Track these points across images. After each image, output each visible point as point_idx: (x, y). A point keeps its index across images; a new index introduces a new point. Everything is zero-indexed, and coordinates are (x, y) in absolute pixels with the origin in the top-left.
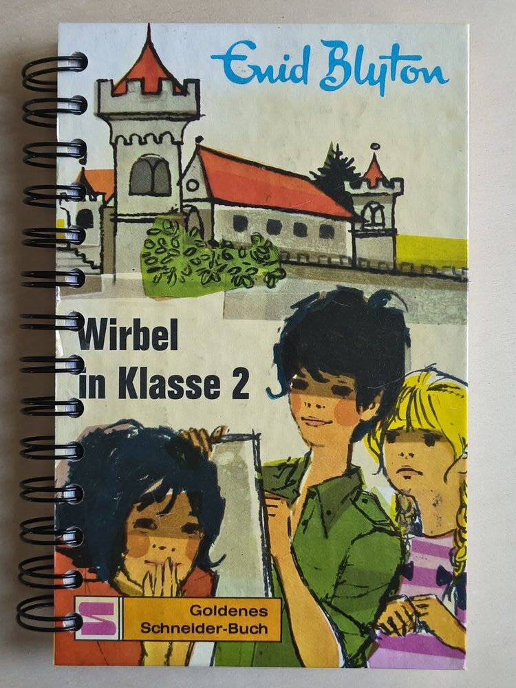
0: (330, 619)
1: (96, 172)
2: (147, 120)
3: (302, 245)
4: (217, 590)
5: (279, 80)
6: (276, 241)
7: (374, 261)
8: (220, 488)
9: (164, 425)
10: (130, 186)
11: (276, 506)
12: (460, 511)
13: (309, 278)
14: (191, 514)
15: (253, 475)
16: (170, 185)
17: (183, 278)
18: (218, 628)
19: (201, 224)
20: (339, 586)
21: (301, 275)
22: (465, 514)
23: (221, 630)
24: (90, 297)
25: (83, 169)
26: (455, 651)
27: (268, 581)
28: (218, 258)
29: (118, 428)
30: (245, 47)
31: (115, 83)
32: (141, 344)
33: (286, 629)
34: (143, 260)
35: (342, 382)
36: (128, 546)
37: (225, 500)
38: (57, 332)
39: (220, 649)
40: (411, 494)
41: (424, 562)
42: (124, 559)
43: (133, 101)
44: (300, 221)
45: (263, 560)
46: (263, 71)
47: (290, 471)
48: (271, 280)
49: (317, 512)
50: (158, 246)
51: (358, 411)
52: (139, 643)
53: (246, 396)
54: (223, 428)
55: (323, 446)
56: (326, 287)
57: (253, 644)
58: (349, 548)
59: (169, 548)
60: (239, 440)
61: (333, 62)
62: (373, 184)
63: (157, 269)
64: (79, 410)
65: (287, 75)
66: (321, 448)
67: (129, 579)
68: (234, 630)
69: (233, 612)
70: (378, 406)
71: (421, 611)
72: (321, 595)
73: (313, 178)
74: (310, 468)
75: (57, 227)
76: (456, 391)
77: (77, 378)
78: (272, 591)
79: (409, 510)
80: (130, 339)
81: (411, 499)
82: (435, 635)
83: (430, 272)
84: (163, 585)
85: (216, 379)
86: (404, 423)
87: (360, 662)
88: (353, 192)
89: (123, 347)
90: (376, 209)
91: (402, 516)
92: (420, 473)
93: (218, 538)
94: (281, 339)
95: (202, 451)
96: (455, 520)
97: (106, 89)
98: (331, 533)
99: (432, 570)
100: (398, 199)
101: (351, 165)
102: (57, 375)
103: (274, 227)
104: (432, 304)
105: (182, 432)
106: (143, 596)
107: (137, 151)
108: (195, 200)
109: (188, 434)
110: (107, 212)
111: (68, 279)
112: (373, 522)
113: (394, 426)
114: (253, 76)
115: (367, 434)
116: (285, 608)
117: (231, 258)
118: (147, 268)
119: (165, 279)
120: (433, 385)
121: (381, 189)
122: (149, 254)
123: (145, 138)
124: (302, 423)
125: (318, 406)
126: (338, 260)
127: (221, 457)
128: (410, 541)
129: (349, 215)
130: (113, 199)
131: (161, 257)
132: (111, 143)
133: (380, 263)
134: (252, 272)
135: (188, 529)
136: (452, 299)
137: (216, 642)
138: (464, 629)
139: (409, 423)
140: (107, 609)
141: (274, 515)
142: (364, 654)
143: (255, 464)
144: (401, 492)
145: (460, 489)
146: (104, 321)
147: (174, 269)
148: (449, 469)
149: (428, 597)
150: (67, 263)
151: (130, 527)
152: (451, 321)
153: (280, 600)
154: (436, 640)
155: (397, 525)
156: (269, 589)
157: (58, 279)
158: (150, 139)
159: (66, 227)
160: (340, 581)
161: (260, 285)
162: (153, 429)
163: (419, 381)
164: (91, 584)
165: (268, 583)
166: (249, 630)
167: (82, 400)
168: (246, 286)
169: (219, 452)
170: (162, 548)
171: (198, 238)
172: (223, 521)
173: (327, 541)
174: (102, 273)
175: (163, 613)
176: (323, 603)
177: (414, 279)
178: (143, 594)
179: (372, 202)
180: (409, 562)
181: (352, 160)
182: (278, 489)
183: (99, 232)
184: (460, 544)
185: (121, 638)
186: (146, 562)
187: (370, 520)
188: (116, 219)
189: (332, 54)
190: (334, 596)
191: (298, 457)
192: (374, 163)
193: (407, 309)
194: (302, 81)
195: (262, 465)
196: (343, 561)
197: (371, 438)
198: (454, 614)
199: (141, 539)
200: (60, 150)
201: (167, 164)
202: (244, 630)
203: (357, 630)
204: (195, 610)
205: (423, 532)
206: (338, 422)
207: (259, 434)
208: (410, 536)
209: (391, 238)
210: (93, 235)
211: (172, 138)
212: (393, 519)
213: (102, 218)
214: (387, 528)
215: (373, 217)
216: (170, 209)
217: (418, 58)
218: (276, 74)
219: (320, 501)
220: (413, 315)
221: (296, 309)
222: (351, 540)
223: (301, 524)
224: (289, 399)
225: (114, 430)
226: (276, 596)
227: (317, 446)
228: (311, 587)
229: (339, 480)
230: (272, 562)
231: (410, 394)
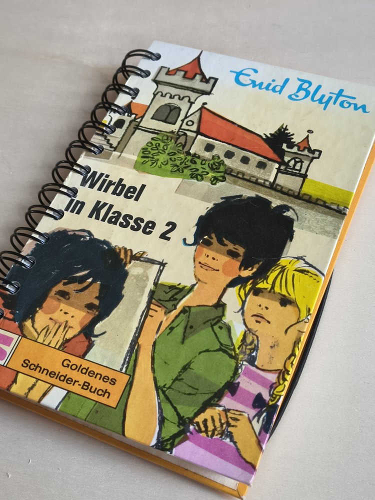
0: (159, 404)
1: (138, 105)
2: (179, 88)
3: (243, 168)
4: (88, 354)
5: (265, 89)
6: (227, 162)
7: (286, 188)
8: (124, 287)
10: (154, 115)
11: (156, 311)
12: (289, 358)
13: (240, 186)
14: (96, 298)
15: (150, 286)
16: (177, 120)
17: (161, 165)
18: (75, 381)
19: (186, 142)
20: (177, 382)
21: (235, 183)
22: (293, 361)
23: (77, 383)
24: (101, 161)
25: (132, 101)
26: (248, 465)
27: (127, 360)
28: (187, 161)
29: (77, 233)
30: (252, 71)
31: (170, 69)
32: (118, 192)
33: (124, 400)
34: (142, 151)
35: (236, 249)
36: (44, 305)
37: (124, 296)
38: (72, 171)
39: (69, 397)
40: (257, 334)
41: (249, 386)
42: (37, 312)
43: (177, 79)
44: (247, 155)
45: (131, 344)
46: (257, 83)
47: (177, 292)
48: (214, 181)
49: (183, 324)
50: (154, 146)
51: (240, 269)
52: (16, 372)
53: (168, 239)
54: (144, 253)
55: (206, 283)
56: (248, 193)
57: (95, 402)
58: (196, 357)
59: (71, 314)
60: (151, 263)
61: (300, 88)
62: (301, 149)
63: (148, 157)
64: (60, 216)
65: (270, 88)
66: (204, 284)
67: (33, 326)
68: (86, 388)
69: (92, 374)
70: (255, 270)
71: (232, 422)
72: (161, 384)
73: (264, 137)
74: (191, 294)
75: (102, 123)
76: (315, 277)
77: (69, 199)
78: (127, 368)
79: (251, 344)
80: (112, 188)
81: (255, 337)
82: (236, 446)
83: (322, 203)
84: (53, 337)
85: (154, 224)
86: (269, 286)
87: (168, 447)
88: (286, 149)
89: (106, 191)
90: (298, 162)
91: (244, 347)
92: (269, 322)
93: (107, 319)
94: (207, 214)
95: (124, 262)
96: (283, 363)
97: (164, 71)
98: (187, 341)
99: (252, 394)
100: (314, 160)
101: (291, 137)
103: (229, 155)
104: (316, 221)
105: (117, 247)
106: (36, 341)
107: (167, 100)
108: (188, 130)
109: (120, 250)
110: (134, 124)
112: (221, 344)
113: (261, 285)
114: (250, 84)
115: (240, 285)
116: (130, 384)
117: (195, 163)
118: (142, 155)
119: (150, 163)
120: (299, 269)
121: (306, 152)
122: (147, 149)
123: (174, 96)
125: (214, 259)
126: (262, 181)
127: (134, 269)
128: (243, 367)
129: (279, 160)
130: (141, 118)
131: (153, 152)
132: (154, 94)
133: (290, 190)
134: (205, 173)
135: (90, 306)
136: (331, 222)
137: (69, 392)
138: (261, 448)
139: (273, 287)
140: (7, 341)
141: (152, 316)
142: (174, 441)
143: (154, 281)
144: (249, 330)
145: (295, 342)
146: (102, 175)
147: (158, 160)
148: (292, 326)
149: (242, 413)
150: (97, 141)
151: (52, 293)
152: (326, 234)
153: (129, 377)
155: (238, 351)
156: (125, 366)
158: (177, 97)
159: (107, 124)
160: (179, 378)
161: (207, 181)
162: (100, 240)
163: (290, 263)
164: (6, 321)
165: (126, 362)
166: (96, 391)
167: (65, 212)
168: (197, 180)
169: (134, 266)
170: (66, 313)
171: (181, 148)
172: (115, 309)
173: (182, 346)
174: (114, 151)
175: (42, 357)
176: (160, 390)
177: (309, 204)
178: (37, 340)
179: (297, 158)
180: (237, 382)
181: (293, 134)
182: (163, 301)
183: (124, 131)
184: (281, 382)
185: (5, 365)
186: (51, 319)
187: (220, 342)
188: (137, 127)
189: (301, 85)
190: (169, 388)
191: (186, 285)
192: (306, 139)
193: (298, 219)
194: (279, 93)
195: (159, 282)
196: (187, 364)
197: (242, 289)
198: (257, 434)
199: (55, 303)
201: (180, 110)
202: (93, 390)
203: (176, 420)
204: (66, 363)
205: (256, 363)
206: (223, 272)
207: (166, 263)
208: (245, 363)
209: (302, 179)
210: (119, 132)
211: (190, 99)
212: (237, 347)
213: (129, 125)
214: (229, 351)
215: (295, 165)
216: (171, 131)
217: (353, 98)
218: (264, 86)
219: (189, 317)
220: (300, 224)
221: (224, 200)
222: (199, 351)
223: (168, 328)
224: (196, 249)
225: (75, 233)
226: (127, 373)
227: (202, 282)
228: (156, 375)
229: (208, 308)
230: (136, 347)
231: (280, 269)
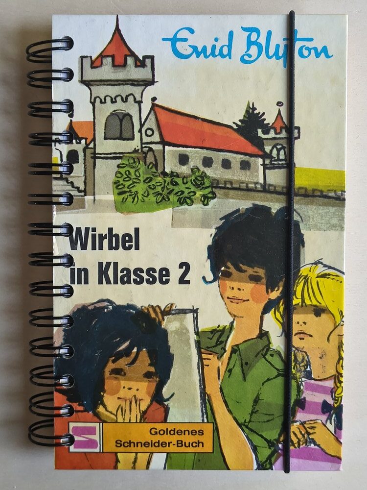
0: (247, 437)
1: (81, 124)
2: (116, 85)
3: (227, 175)
4: (168, 418)
5: (211, 56)
6: (209, 172)
7: (279, 186)
8: (170, 347)
9: (131, 303)
10: (105, 132)
11: (210, 359)
12: (338, 362)
13: (232, 198)
14: (150, 365)
15: (193, 337)
16: (133, 132)
17: (143, 198)
18: (169, 443)
19: (156, 160)
20: (254, 414)
21: (227, 196)
22: (342, 364)
23: (171, 444)
24: (78, 213)
25: (71, 121)
26: (334, 458)
27: (204, 411)
28: (168, 184)
29: (98, 305)
31: (93, 59)
32: (114, 246)
33: (217, 444)
34: (115, 186)
35: (256, 272)
36: (106, 387)
37: (173, 355)
38: (54, 237)
39: (171, 458)
40: (304, 350)
41: (314, 397)
42: (103, 396)
43: (106, 71)
44: (226, 157)
45: (201, 396)
46: (200, 50)
47: (219, 335)
48: (205, 200)
49: (238, 363)
50: (125, 176)
51: (267, 292)
52: (114, 454)
53: (188, 282)
54: (172, 305)
55: (242, 317)
56: (244, 204)
57: (194, 454)
58: (261, 388)
59: (135, 388)
60: (183, 313)
61: (250, 43)
62: (278, 131)
63: (125, 192)
64: (70, 292)
65: (217, 52)
66: (241, 319)
67: (107, 410)
68: (181, 445)
69: (179, 432)
70: (281, 289)
71: (311, 431)
72: (241, 421)
73: (235, 127)
74: (233, 332)
75: (53, 163)
76: (336, 278)
77: (69, 270)
78: (207, 418)
79: (303, 361)
80: (106, 242)
81: (304, 354)
82: (320, 447)
83: (319, 194)
84: (130, 414)
85: (167, 270)
86: (300, 301)
87: (268, 466)
88: (264, 136)
89: (101, 248)
90: (281, 149)
91: (298, 366)
92: (311, 336)
93: (169, 381)
94: (213, 242)
95: (157, 321)
96: (335, 368)
97: (87, 63)
98: (248, 378)
99: (319, 403)
100: (296, 141)
101: (263, 118)
102: (54, 268)
103: (208, 162)
104: (320, 217)
105: (143, 308)
106: (116, 422)
107: (109, 108)
108: (152, 143)
109: (147, 309)
110: (88, 152)
111: (62, 200)
112: (278, 370)
114: (192, 54)
115: (274, 309)
116: (216, 430)
117: (177, 184)
118: (117, 191)
119: (130, 199)
120: (320, 274)
121: (284, 134)
122: (119, 181)
123: (115, 98)
124: (228, 301)
125: (239, 289)
126: (253, 185)
127: (170, 325)
128: (303, 383)
129: (261, 153)
130: (93, 142)
131: (127, 184)
132: (91, 102)
133: (283, 187)
134: (192, 194)
135: (148, 375)
136: (334, 213)
137: (168, 453)
138: (341, 443)
139: (303, 301)
140: (92, 431)
142: (271, 461)
143: (194, 330)
144: (297, 349)
145: (339, 347)
146: (87, 229)
147: (137, 193)
148: (331, 333)
149: (316, 421)
150: (60, 188)
151: (107, 374)
152: (334, 229)
153: (212, 424)
154: (320, 451)
155: (294, 372)
156: (205, 416)
157: (54, 199)
158: (119, 99)
159: (59, 162)
160: (254, 411)
161: (198, 203)
162: (123, 305)
163: (310, 271)
164: (79, 413)
165: (204, 413)
166: (191, 445)
167: (72, 285)
168: (188, 204)
169: (169, 321)
170: (130, 389)
171: (154, 170)
172: (172, 370)
173: (245, 383)
174: (85, 195)
175: (130, 433)
176: (243, 426)
177: (307, 198)
178: (117, 421)
179: (278, 144)
180: (303, 397)
181: (264, 114)
182: (211, 347)
183: (83, 166)
184: (338, 385)
185: (101, 451)
186: (119, 398)
187: (276, 368)
188: (95, 157)
189: (249, 37)
190: (250, 421)
191: (225, 325)
192: (279, 116)
193: (302, 220)
194: (228, 57)
195: (200, 330)
196: (256, 397)
197: (277, 312)
199: (115, 382)
200: (54, 107)
201: (131, 117)
202: (187, 445)
203: (266, 444)
204: (153, 431)
205: (313, 377)
206: (253, 301)
207: (198, 309)
208: (303, 379)
210: (79, 168)
211: (135, 99)
213: (85, 156)
215: (278, 154)
216: (134, 149)
217: (311, 40)
218: (209, 52)
219: (240, 356)
220: (306, 224)
221: (223, 221)
222: (262, 382)
223: (227, 372)
224: (219, 284)
225: (95, 307)
226: (209, 421)
227: (238, 317)
228: (234, 415)
229: (254, 340)
230: (207, 398)
231: (304, 280)
